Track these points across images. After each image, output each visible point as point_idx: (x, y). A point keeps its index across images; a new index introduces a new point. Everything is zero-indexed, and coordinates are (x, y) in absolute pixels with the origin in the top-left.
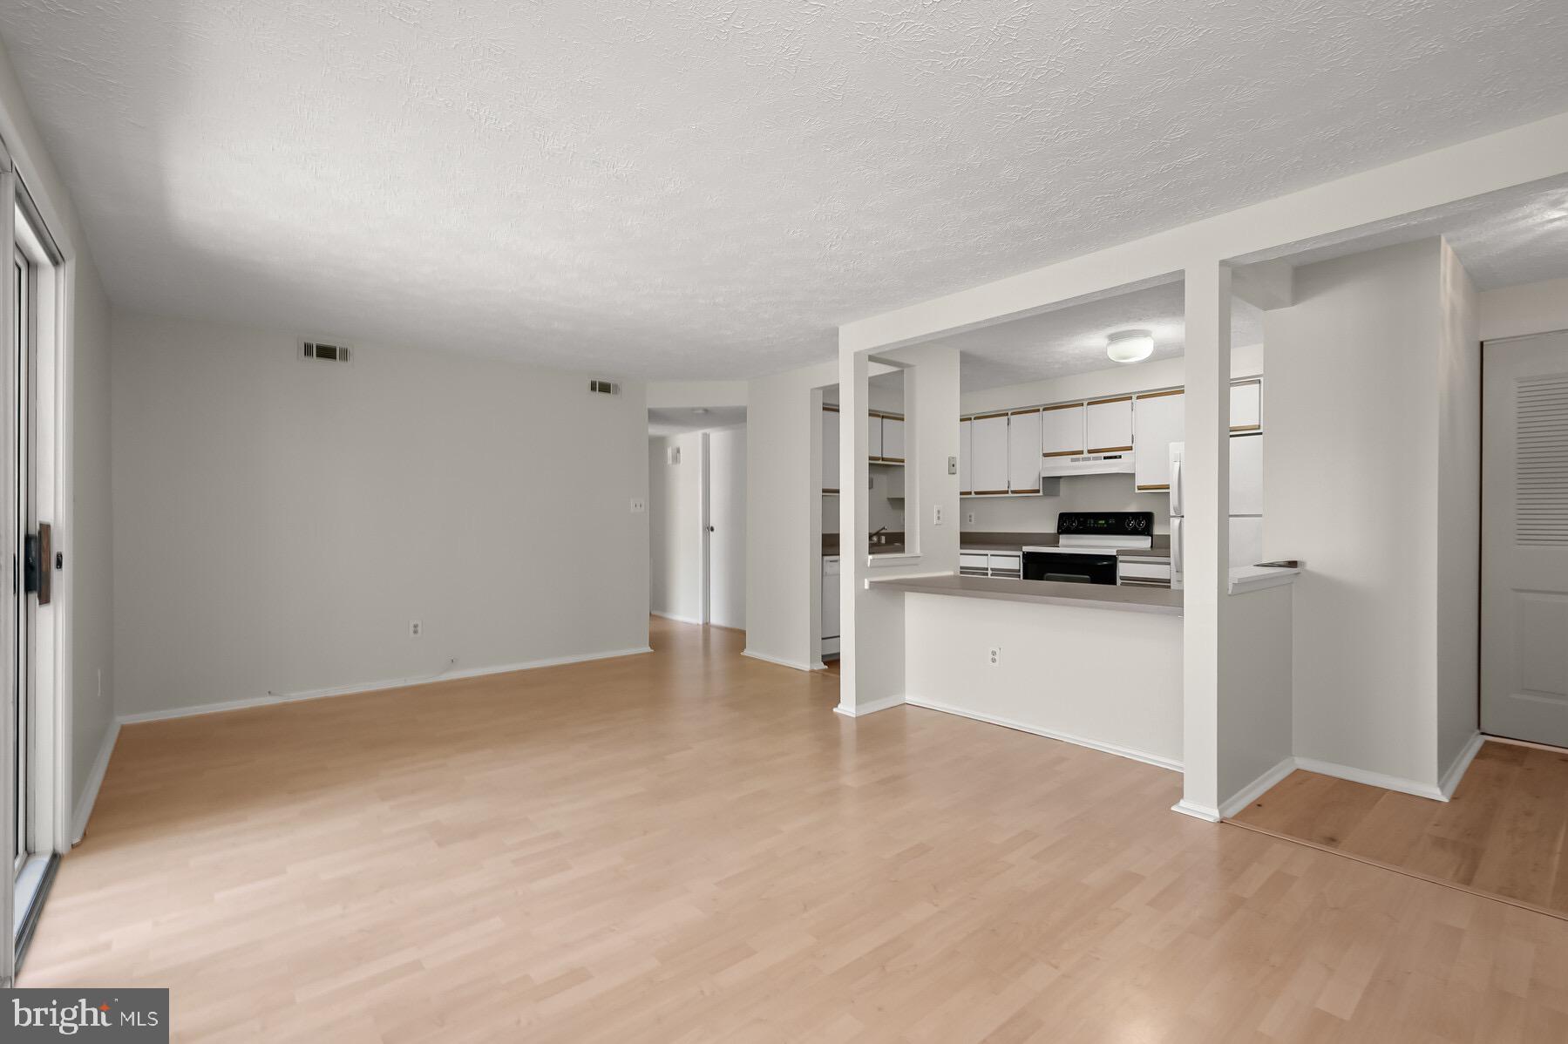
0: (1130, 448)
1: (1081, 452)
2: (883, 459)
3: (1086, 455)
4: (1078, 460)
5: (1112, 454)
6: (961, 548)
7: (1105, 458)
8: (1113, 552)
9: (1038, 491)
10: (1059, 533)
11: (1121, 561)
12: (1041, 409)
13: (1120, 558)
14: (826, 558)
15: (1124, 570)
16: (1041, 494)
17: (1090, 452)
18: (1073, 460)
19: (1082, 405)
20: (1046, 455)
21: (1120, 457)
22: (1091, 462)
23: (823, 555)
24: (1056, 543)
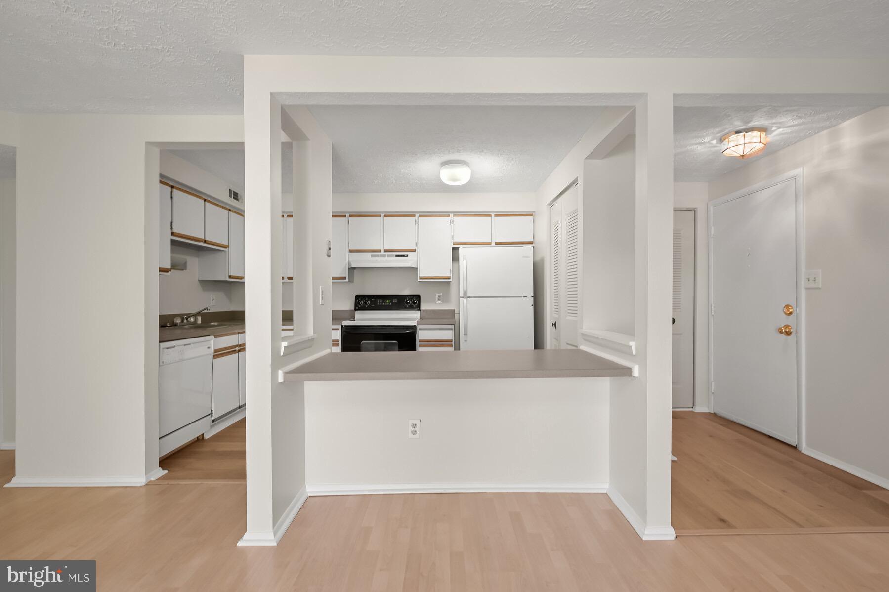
0: (414, 251)
1: (379, 251)
2: (205, 242)
3: (382, 253)
4: (377, 256)
5: (402, 254)
6: (282, 325)
7: (397, 256)
8: (413, 323)
9: (345, 278)
10: (356, 310)
11: (420, 329)
12: (347, 215)
13: (418, 327)
14: (163, 345)
15: (421, 335)
16: (347, 280)
17: (386, 251)
18: (373, 256)
19: (380, 216)
20: (351, 251)
21: (407, 256)
22: (387, 259)
23: (160, 342)
24: (353, 318)
